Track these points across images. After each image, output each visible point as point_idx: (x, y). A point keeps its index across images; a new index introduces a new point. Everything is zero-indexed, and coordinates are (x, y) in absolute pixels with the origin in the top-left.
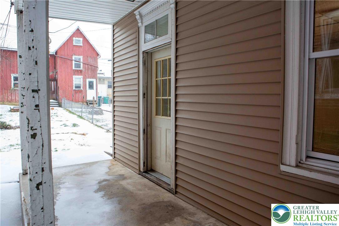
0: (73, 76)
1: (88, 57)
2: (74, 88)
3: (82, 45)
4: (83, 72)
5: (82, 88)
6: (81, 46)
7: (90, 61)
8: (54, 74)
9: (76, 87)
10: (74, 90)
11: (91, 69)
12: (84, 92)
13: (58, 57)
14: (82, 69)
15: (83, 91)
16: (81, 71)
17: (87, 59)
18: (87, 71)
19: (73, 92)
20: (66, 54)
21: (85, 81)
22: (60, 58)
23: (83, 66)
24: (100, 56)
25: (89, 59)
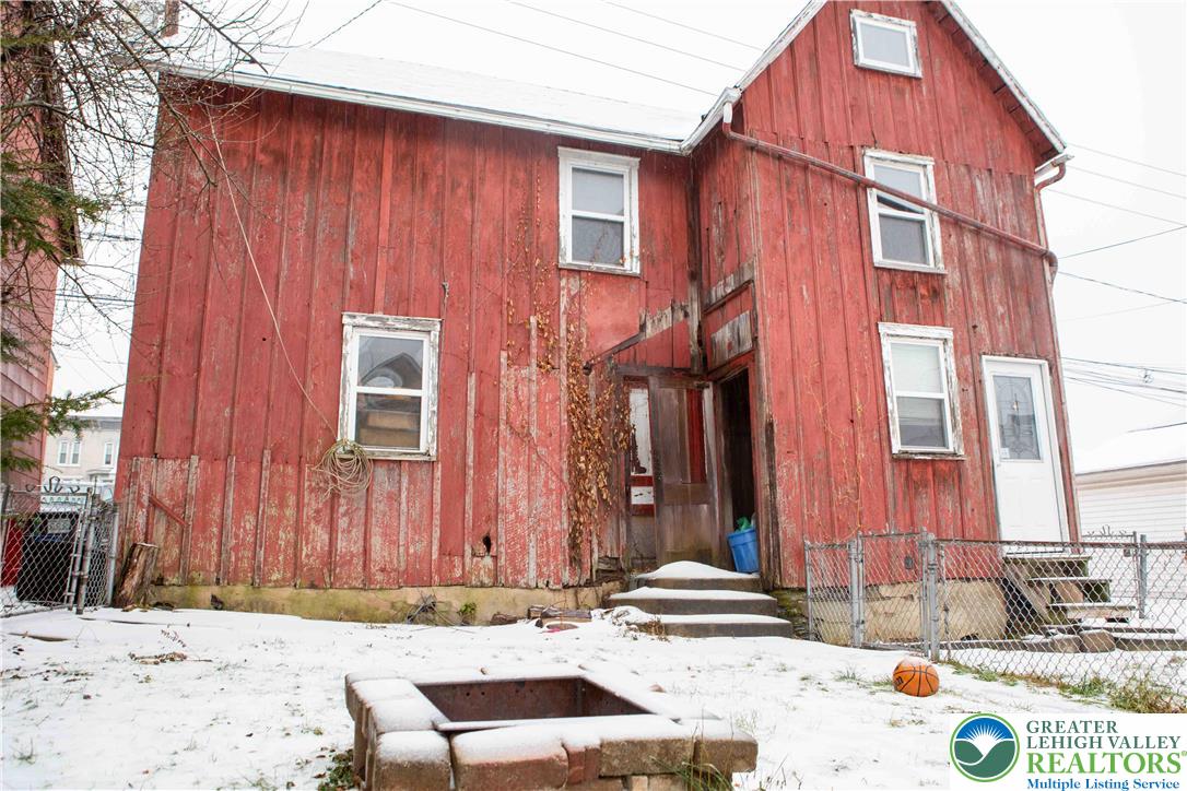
0: (884, 328)
1: (975, 173)
2: (897, 447)
3: (919, 74)
4: (949, 296)
5: (953, 444)
6: (909, 78)
7: (990, 201)
8: (687, 328)
9: (909, 435)
10: (896, 460)
11: (1007, 270)
12: (972, 476)
13: (753, 148)
14: (941, 268)
15: (967, 465)
16: (932, 285)
17: (967, 186)
18: (976, 293)
19: (888, 473)
20: (809, 137)
21: (971, 381)
22: (773, 165)
23: (946, 238)
24: (1061, 166)
25: (978, 183)
